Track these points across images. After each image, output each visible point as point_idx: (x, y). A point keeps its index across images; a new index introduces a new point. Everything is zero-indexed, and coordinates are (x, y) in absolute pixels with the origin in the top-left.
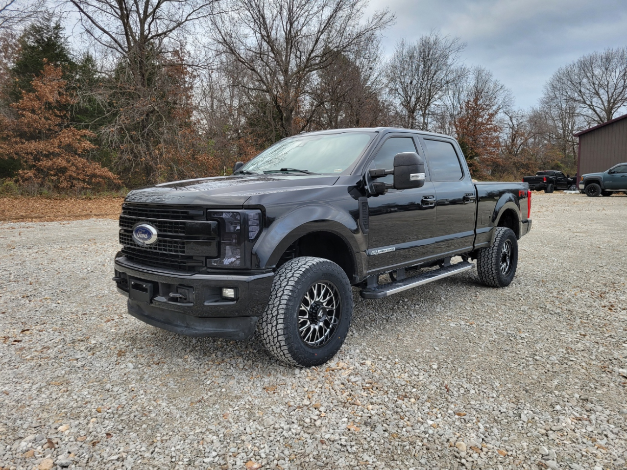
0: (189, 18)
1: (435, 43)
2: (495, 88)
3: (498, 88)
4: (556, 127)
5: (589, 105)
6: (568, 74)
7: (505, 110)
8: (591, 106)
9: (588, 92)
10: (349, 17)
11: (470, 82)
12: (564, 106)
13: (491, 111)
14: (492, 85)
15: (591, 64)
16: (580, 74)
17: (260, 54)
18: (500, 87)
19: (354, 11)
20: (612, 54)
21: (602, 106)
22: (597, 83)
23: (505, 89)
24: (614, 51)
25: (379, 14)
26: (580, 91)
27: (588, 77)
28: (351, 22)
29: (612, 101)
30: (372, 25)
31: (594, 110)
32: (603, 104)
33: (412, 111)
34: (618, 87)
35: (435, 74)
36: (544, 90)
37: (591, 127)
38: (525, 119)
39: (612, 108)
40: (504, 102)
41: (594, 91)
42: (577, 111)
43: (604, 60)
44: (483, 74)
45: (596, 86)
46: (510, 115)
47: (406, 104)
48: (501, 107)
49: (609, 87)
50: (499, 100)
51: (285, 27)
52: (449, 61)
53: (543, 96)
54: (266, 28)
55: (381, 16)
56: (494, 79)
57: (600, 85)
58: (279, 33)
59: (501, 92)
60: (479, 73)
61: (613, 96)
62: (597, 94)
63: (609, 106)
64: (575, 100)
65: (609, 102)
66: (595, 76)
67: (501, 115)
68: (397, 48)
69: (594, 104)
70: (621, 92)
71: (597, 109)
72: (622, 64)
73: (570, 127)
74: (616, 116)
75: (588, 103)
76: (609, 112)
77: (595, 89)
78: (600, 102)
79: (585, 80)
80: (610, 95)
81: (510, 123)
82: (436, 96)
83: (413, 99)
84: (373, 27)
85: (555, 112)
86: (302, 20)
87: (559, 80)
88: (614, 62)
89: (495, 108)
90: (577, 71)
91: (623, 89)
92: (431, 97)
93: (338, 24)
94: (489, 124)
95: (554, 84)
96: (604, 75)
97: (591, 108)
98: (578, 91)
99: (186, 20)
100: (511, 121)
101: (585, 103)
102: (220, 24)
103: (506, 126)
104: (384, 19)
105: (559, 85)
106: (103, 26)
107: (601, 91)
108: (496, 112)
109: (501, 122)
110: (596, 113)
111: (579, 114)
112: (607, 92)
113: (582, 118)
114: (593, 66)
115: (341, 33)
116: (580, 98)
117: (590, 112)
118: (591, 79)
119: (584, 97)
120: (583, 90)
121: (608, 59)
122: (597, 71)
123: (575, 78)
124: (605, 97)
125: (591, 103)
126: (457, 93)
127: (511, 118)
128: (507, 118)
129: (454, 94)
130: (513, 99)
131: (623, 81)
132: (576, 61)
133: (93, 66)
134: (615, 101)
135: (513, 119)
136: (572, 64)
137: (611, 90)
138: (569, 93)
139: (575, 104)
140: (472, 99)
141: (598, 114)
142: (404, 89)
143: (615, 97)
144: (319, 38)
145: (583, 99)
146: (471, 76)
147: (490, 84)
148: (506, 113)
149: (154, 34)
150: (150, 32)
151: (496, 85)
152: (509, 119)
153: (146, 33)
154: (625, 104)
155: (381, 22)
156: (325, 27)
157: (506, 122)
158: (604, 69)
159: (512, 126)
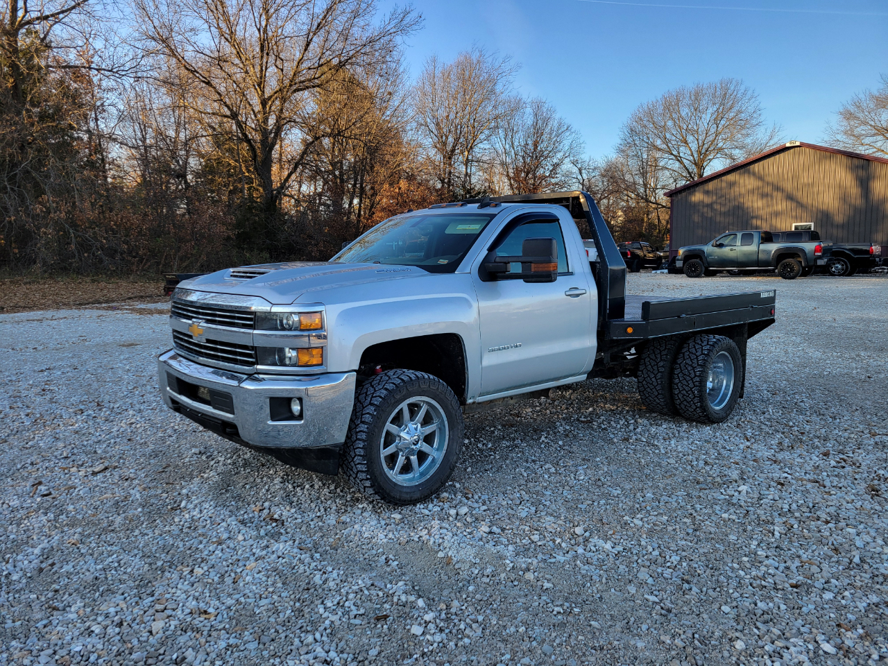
1: (479, 62)
2: (559, 128)
3: (563, 129)
4: (635, 183)
5: (676, 156)
6: (650, 113)
8: (678, 159)
9: (674, 138)
10: (356, 14)
11: (527, 117)
12: (645, 156)
13: (555, 161)
14: (556, 124)
15: (678, 100)
16: (664, 115)
17: (220, 61)
18: (566, 127)
20: (702, 90)
21: (692, 158)
22: (685, 127)
23: (573, 130)
24: (705, 86)
25: (399, 11)
26: (665, 137)
27: (673, 119)
28: (360, 21)
29: (703, 151)
30: (389, 28)
31: (681, 162)
32: (692, 155)
33: (449, 156)
34: (710, 133)
36: (620, 133)
37: (678, 186)
38: (598, 173)
39: (703, 160)
40: (571, 148)
41: (681, 138)
42: (661, 164)
43: (693, 97)
44: (544, 110)
45: (683, 131)
46: (579, 166)
47: (441, 145)
48: (567, 154)
49: (699, 133)
50: (566, 144)
51: (258, 22)
52: (499, 88)
53: (619, 141)
54: (227, 20)
55: (401, 16)
56: (557, 116)
57: (688, 130)
58: (248, 32)
59: (568, 134)
60: (538, 107)
61: (703, 144)
62: (686, 142)
63: (699, 157)
64: (659, 149)
65: (700, 153)
66: (683, 118)
67: (567, 166)
68: (426, 65)
69: (681, 155)
70: (713, 141)
71: (685, 161)
72: (714, 104)
73: (652, 184)
74: (708, 172)
75: (675, 153)
76: (700, 166)
77: (682, 135)
78: (689, 152)
79: (670, 123)
80: (700, 142)
81: (579, 177)
82: (482, 137)
83: (451, 140)
84: (391, 31)
85: (634, 164)
86: (284, 13)
87: (639, 121)
88: (705, 100)
89: (559, 155)
90: (660, 110)
91: (716, 136)
92: (475, 137)
93: (339, 22)
94: (553, 178)
95: (632, 126)
96: (693, 117)
97: (678, 160)
98: (662, 137)
100: (581, 173)
101: (670, 152)
102: (151, 9)
103: (574, 180)
104: (407, 20)
105: (638, 128)
107: (690, 139)
108: (562, 161)
109: (567, 176)
110: (685, 166)
111: (663, 168)
112: (697, 139)
113: (667, 173)
114: (680, 104)
115: (345, 35)
116: (665, 146)
117: (677, 163)
118: (677, 121)
119: (670, 145)
120: (668, 136)
121: (697, 96)
122: (685, 111)
123: (659, 120)
124: (694, 146)
125: (679, 153)
126: (510, 134)
127: (580, 170)
128: (575, 170)
129: (506, 135)
130: (583, 145)
131: (715, 126)
132: (659, 97)
134: (706, 151)
135: (583, 171)
136: (654, 100)
137: (701, 138)
138: (651, 140)
139: (658, 155)
140: (530, 142)
141: (687, 169)
142: (438, 124)
143: (706, 146)
144: (311, 40)
145: (668, 147)
146: (529, 110)
147: (554, 124)
148: (574, 163)
149: (34, 15)
150: (26, 11)
151: (560, 125)
152: (578, 172)
153: (20, 13)
154: (719, 155)
155: (402, 23)
156: (319, 25)
157: (574, 176)
158: (693, 110)
159: (581, 181)
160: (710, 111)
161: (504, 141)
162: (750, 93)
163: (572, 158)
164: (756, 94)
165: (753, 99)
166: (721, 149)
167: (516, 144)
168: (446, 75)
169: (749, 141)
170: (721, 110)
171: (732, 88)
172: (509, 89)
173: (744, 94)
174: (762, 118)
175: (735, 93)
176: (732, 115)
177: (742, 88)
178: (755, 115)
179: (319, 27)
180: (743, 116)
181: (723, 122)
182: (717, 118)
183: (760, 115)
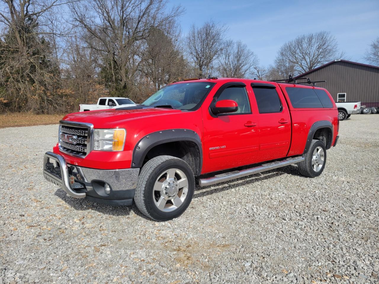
1: (212, 26)
2: (248, 54)
6: (289, 47)
8: (301, 66)
9: (299, 57)
10: (158, 9)
11: (234, 49)
12: (287, 65)
15: (302, 41)
18: (251, 53)
19: (161, 5)
20: (312, 36)
22: (304, 52)
23: (254, 54)
25: (176, 7)
28: (160, 12)
29: (312, 63)
32: (307, 64)
33: (201, 66)
34: (315, 55)
35: (213, 45)
38: (265, 72)
40: (254, 62)
42: (295, 68)
44: (242, 46)
45: (304, 54)
46: (258, 69)
47: (198, 62)
48: (252, 65)
49: (311, 55)
50: (251, 59)
51: (119, 13)
52: (221, 37)
53: (276, 59)
55: (177, 9)
56: (247, 49)
57: (306, 54)
58: (116, 16)
59: (252, 56)
61: (312, 60)
62: (304, 58)
63: (310, 65)
65: (310, 63)
66: (304, 48)
67: (252, 69)
68: (191, 28)
69: (303, 64)
70: (316, 58)
71: (305, 68)
72: (317, 42)
75: (300, 63)
76: (310, 68)
77: (303, 56)
78: (306, 63)
79: (298, 51)
80: (311, 60)
81: (258, 74)
82: (214, 58)
83: (202, 59)
84: (173, 15)
86: (130, 9)
87: (284, 50)
88: (314, 41)
90: (294, 45)
91: (318, 56)
92: (211, 58)
93: (153, 11)
95: (282, 52)
98: (294, 57)
99: (52, 5)
101: (298, 63)
102: (77, 9)
103: (255, 76)
104: (179, 11)
107: (307, 57)
108: (249, 68)
109: (252, 74)
111: (296, 70)
112: (310, 58)
113: (297, 72)
115: (154, 18)
116: (295, 61)
117: (301, 68)
118: (301, 50)
119: (297, 60)
120: (297, 56)
121: (310, 39)
122: (305, 45)
124: (308, 60)
126: (228, 57)
129: (226, 57)
130: (258, 61)
131: (317, 52)
136: (292, 41)
139: (293, 64)
140: (236, 60)
142: (197, 52)
144: (140, 20)
146: (235, 46)
147: (246, 52)
148: (255, 68)
149: (31, 13)
150: (27, 12)
151: (249, 52)
152: (257, 72)
153: (25, 12)
154: (319, 64)
155: (177, 12)
157: (255, 74)
158: (308, 45)
159: (258, 76)
160: (315, 45)
161: (225, 59)
162: (333, 38)
163: (254, 66)
165: (334, 41)
166: (319, 62)
167: (230, 60)
168: (199, 33)
169: (331, 58)
170: (320, 45)
171: (326, 35)
172: (225, 37)
173: (331, 38)
174: (337, 49)
175: (326, 38)
176: (325, 47)
177: (330, 36)
178: (334, 47)
179: (143, 15)
180: (329, 48)
181: (321, 50)
182: (318, 48)
183: (337, 47)
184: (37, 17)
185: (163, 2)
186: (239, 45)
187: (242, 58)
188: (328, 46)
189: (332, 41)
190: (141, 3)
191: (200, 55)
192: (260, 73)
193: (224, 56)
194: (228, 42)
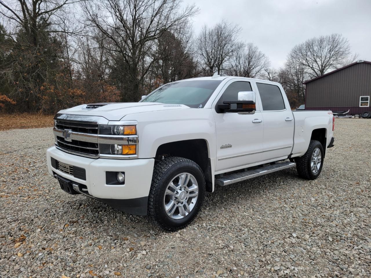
0: (66, 3)
1: (224, 28)
2: (259, 55)
4: (293, 80)
5: (311, 68)
6: (300, 50)
7: (265, 68)
8: (312, 68)
9: (311, 60)
10: (172, 8)
11: (245, 51)
12: (298, 68)
15: (312, 44)
16: (306, 50)
17: (117, 28)
18: (262, 55)
19: (175, 5)
20: (323, 39)
21: (318, 68)
22: (316, 55)
23: (265, 56)
24: (325, 37)
25: (189, 6)
26: (307, 59)
27: (310, 52)
28: (174, 11)
29: (324, 65)
30: (185, 14)
31: (314, 70)
32: (319, 67)
33: (211, 68)
34: (327, 57)
35: (224, 46)
36: (287, 58)
38: (276, 75)
39: (323, 70)
40: (265, 64)
41: (314, 60)
42: (305, 71)
43: (319, 42)
44: (253, 48)
45: (315, 57)
46: (268, 72)
47: (209, 63)
48: (263, 67)
49: (322, 57)
50: (262, 62)
51: (132, 12)
52: (233, 38)
53: (287, 61)
55: (191, 9)
56: (259, 51)
58: (128, 17)
59: (263, 58)
61: (324, 62)
62: (316, 61)
63: (322, 68)
64: (304, 65)
65: (322, 66)
66: (315, 51)
67: (263, 72)
68: (202, 30)
69: (314, 67)
70: (328, 61)
71: (315, 70)
72: (329, 45)
73: (301, 80)
74: (326, 73)
75: (311, 66)
76: (322, 71)
77: (314, 59)
78: (317, 66)
79: (309, 53)
80: (323, 62)
81: (268, 77)
82: (226, 59)
83: (213, 61)
84: (186, 15)
85: (293, 71)
86: (142, 8)
87: (295, 52)
88: (325, 43)
89: (259, 67)
90: (305, 48)
91: (330, 59)
92: (223, 59)
93: (165, 13)
95: (292, 55)
96: (319, 51)
97: (312, 69)
98: (305, 59)
99: (65, 4)
100: (269, 75)
101: (309, 66)
102: (89, 8)
103: (266, 78)
104: (193, 10)
105: (295, 56)
106: (7, 5)
107: (318, 60)
108: (260, 69)
109: (263, 76)
110: (315, 72)
111: (306, 73)
112: (321, 60)
113: (307, 75)
114: (313, 45)
115: (167, 18)
116: (306, 63)
117: (312, 71)
118: (312, 52)
119: (309, 63)
120: (308, 59)
121: (321, 41)
122: (316, 48)
123: (304, 52)
124: (320, 63)
125: (313, 66)
126: (238, 58)
127: (269, 74)
128: (266, 74)
129: (237, 59)
130: (270, 63)
131: (329, 54)
132: (304, 42)
133: (4, 32)
134: (325, 65)
135: (270, 74)
136: (302, 43)
137: (323, 60)
138: (300, 60)
139: (304, 67)
140: (247, 61)
141: (316, 73)
142: (207, 54)
143: (325, 63)
144: (153, 20)
145: (308, 64)
146: (246, 48)
147: (257, 54)
148: (266, 70)
149: (43, 11)
150: (39, 10)
151: (260, 54)
153: (37, 10)
154: (331, 67)
155: (191, 12)
156: (156, 13)
157: (266, 76)
158: (319, 47)
159: (269, 78)
160: (327, 48)
161: (235, 61)
162: (345, 40)
164: (347, 41)
165: (346, 43)
166: (331, 64)
167: (241, 62)
168: (211, 34)
169: (344, 60)
170: (332, 47)
171: (337, 38)
172: (237, 39)
173: (342, 40)
174: (350, 51)
175: (338, 40)
176: (337, 49)
177: (342, 38)
178: (347, 50)
179: (156, 14)
180: (341, 50)
181: (333, 53)
182: (330, 51)
183: (349, 49)
184: (50, 16)
185: (176, 2)
186: (250, 47)
187: (253, 59)
188: (340, 48)
189: (345, 43)
190: (154, 2)
191: (210, 57)
192: (270, 76)
193: (235, 58)
194: (240, 44)
